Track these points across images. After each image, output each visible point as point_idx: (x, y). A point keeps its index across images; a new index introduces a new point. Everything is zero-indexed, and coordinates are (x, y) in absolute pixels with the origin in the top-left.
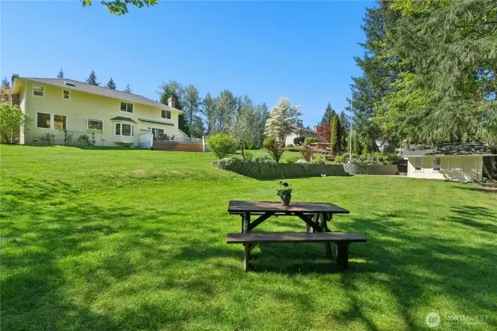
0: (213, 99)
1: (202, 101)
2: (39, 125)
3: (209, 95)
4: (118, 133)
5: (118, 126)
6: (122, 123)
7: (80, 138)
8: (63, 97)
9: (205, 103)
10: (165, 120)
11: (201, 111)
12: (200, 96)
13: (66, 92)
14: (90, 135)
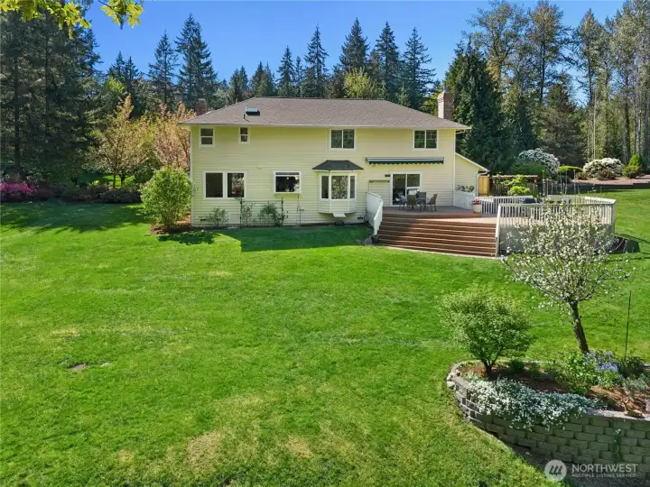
0: (603, 23)
1: (569, 35)
2: (208, 195)
3: (590, 15)
4: (325, 195)
5: (325, 180)
6: (331, 174)
7: (262, 211)
8: (240, 139)
9: (579, 39)
10: (425, 153)
11: (568, 59)
12: (564, 22)
13: (244, 131)
14: (278, 205)
